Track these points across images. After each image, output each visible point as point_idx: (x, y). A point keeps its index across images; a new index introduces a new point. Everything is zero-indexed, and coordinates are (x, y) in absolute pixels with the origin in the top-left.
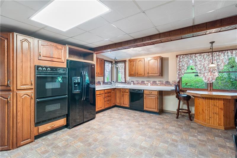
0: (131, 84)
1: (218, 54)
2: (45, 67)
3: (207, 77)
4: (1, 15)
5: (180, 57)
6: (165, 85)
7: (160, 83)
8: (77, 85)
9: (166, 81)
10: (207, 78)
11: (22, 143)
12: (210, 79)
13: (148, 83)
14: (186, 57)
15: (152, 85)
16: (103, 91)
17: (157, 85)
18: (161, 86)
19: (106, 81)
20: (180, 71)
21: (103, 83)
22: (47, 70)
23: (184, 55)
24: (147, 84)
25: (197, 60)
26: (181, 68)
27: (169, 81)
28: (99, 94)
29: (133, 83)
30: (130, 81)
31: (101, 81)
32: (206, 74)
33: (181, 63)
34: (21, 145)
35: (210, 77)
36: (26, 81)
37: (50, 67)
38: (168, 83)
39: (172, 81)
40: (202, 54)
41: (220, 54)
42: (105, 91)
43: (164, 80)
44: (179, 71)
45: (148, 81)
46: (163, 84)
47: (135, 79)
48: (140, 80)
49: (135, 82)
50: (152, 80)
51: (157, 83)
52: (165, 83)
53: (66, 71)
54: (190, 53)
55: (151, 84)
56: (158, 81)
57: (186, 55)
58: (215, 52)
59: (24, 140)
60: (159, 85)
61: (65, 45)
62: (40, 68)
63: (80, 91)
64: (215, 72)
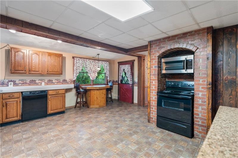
0: (8, 86)
5: (77, 59)
6: (62, 84)
7: (57, 81)
9: (64, 79)
10: (92, 77)
12: (94, 78)
13: (41, 82)
14: (81, 60)
15: (47, 84)
17: (54, 84)
18: (58, 84)
23: (79, 58)
24: (39, 84)
25: (87, 64)
27: (66, 79)
29: (12, 83)
30: (7, 81)
32: (92, 74)
33: (77, 64)
35: (94, 76)
38: (65, 81)
39: (68, 79)
40: (90, 60)
43: (61, 78)
45: (41, 80)
46: (60, 82)
47: (17, 78)
48: (28, 79)
49: (17, 82)
50: (47, 79)
51: (54, 81)
52: (62, 81)
54: (83, 57)
55: (45, 83)
56: (55, 79)
57: (81, 58)
60: (56, 83)
64: (95, 73)
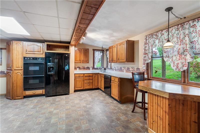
1: (192, 24)
2: (29, 58)
3: (176, 62)
4: (1, 34)
8: (52, 69)
9: (137, 68)
10: (176, 64)
11: (17, 98)
12: (180, 66)
13: (124, 69)
15: (126, 71)
16: (83, 74)
17: (130, 71)
19: (95, 67)
20: (146, 55)
21: (92, 69)
22: (30, 59)
24: (123, 71)
26: (147, 52)
27: (140, 68)
28: (78, 76)
31: (90, 67)
32: (174, 58)
33: (147, 45)
34: (16, 99)
35: (179, 62)
36: (18, 66)
37: (32, 58)
38: (138, 70)
41: (195, 23)
42: (85, 75)
43: (135, 67)
44: (144, 55)
45: (124, 67)
46: (134, 71)
47: (116, 65)
48: (119, 66)
49: (116, 68)
50: (127, 67)
51: (130, 69)
53: (44, 60)
56: (131, 67)
58: (186, 23)
59: (18, 97)
61: (44, 43)
62: (26, 58)
63: (54, 73)
